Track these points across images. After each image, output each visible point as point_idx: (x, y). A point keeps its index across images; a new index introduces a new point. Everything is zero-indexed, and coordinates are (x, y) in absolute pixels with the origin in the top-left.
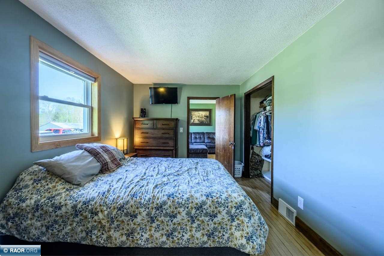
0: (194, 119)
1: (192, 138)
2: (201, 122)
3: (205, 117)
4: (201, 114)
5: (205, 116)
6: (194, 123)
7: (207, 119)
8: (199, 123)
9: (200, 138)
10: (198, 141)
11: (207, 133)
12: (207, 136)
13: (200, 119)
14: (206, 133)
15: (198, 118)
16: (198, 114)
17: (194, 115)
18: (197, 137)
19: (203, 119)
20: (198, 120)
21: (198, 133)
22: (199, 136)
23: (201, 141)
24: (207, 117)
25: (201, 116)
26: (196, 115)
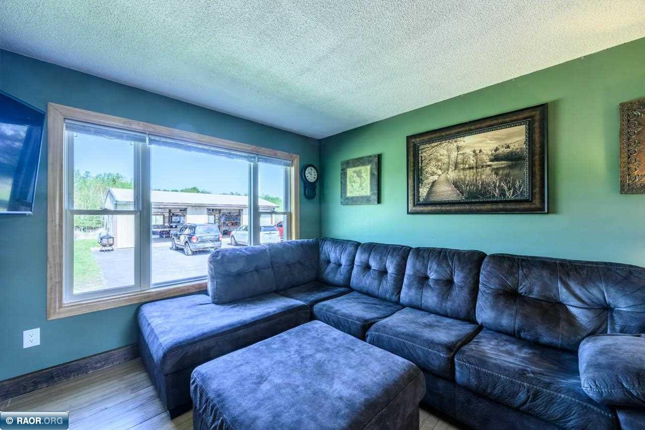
0: (432, 179)
1: (405, 281)
2: (471, 195)
3: (495, 164)
4: (469, 151)
5: (496, 158)
6: (434, 198)
7: (516, 172)
8: (462, 198)
9: (449, 283)
10: (430, 298)
11: (499, 259)
12: (494, 284)
13: (469, 176)
14: (493, 256)
15: (452, 175)
16: (454, 154)
17: (433, 163)
18: (432, 276)
19: (487, 176)
20: (456, 184)
21: (443, 255)
22: (445, 275)
23: (448, 305)
24: (513, 158)
25: (472, 161)
26: (447, 160)
